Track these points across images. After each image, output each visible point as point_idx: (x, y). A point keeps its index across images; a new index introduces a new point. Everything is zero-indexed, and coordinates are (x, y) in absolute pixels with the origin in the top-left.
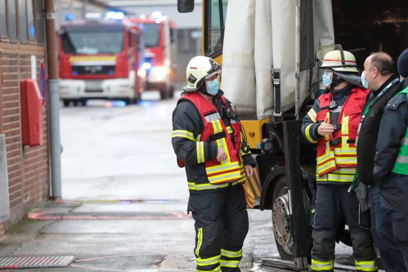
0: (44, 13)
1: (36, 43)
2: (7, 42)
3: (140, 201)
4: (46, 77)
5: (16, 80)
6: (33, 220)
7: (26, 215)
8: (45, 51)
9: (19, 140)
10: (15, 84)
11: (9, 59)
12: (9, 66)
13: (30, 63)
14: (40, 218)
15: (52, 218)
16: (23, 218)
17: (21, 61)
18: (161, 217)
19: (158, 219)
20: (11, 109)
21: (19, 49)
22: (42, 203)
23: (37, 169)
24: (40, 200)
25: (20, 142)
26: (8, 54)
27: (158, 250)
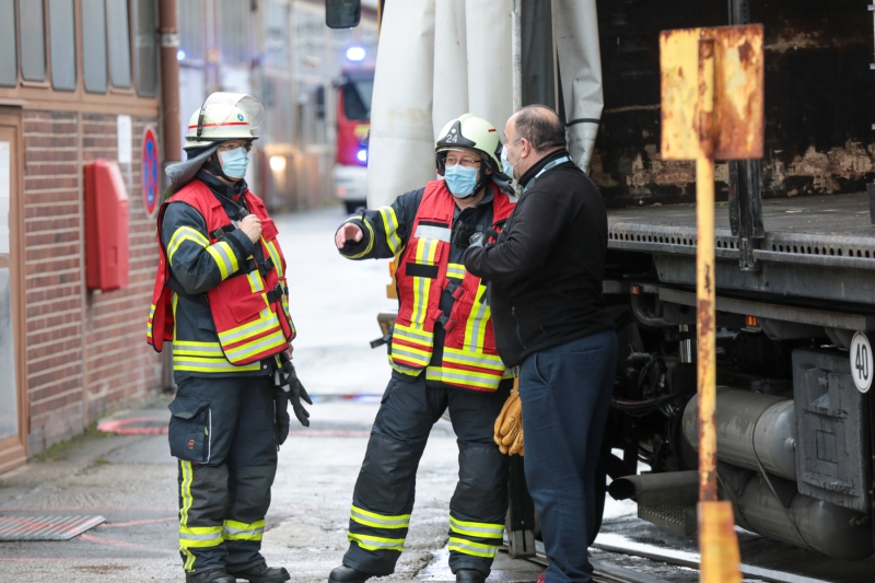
0: (158, 35)
1: (132, 91)
2: (45, 88)
3: (349, 397)
4: (160, 158)
5: (73, 163)
6: (103, 435)
7: (95, 424)
8: (158, 108)
9: (79, 279)
10: (71, 170)
11: (51, 121)
12: (51, 135)
13: (114, 130)
14: (119, 431)
15: (142, 430)
16: (85, 430)
17: (85, 126)
18: (354, 433)
19: (346, 436)
20: (54, 218)
21: (81, 102)
22: (143, 400)
23: (130, 335)
24: (140, 393)
25: (81, 283)
26: (46, 111)
27: (289, 504)
